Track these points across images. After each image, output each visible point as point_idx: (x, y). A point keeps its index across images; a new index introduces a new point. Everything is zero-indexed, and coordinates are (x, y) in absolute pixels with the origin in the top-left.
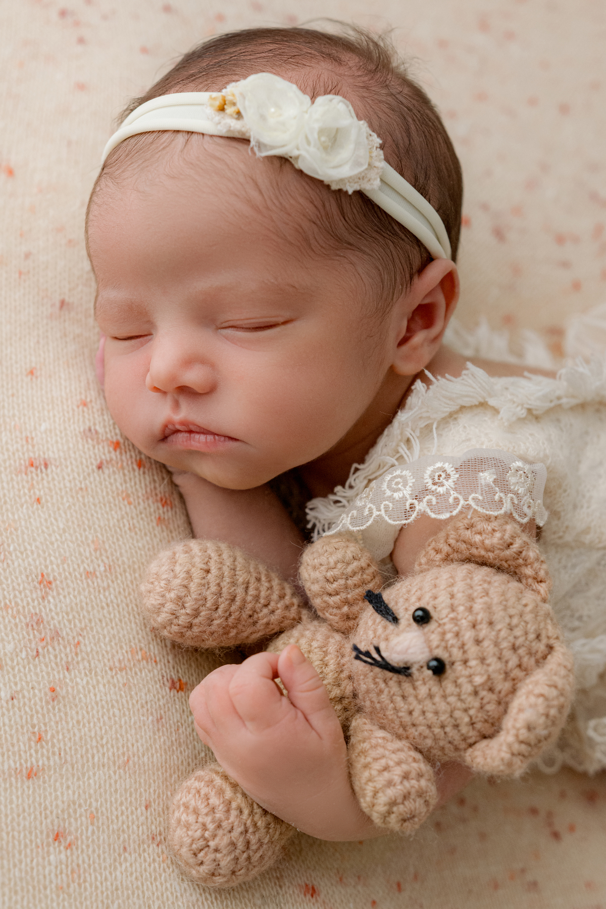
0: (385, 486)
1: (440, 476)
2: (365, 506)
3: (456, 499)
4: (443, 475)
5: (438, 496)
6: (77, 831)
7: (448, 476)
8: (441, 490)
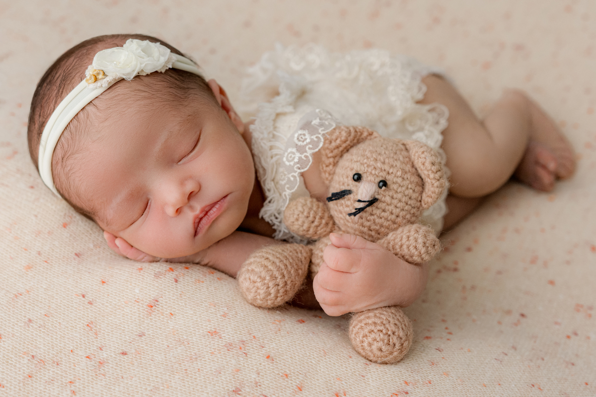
0: (287, 163)
1: (301, 138)
2: (289, 178)
3: (317, 137)
4: (302, 136)
5: (309, 143)
6: (340, 388)
7: (304, 135)
8: (308, 140)
